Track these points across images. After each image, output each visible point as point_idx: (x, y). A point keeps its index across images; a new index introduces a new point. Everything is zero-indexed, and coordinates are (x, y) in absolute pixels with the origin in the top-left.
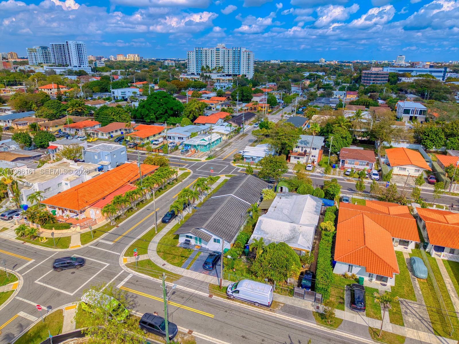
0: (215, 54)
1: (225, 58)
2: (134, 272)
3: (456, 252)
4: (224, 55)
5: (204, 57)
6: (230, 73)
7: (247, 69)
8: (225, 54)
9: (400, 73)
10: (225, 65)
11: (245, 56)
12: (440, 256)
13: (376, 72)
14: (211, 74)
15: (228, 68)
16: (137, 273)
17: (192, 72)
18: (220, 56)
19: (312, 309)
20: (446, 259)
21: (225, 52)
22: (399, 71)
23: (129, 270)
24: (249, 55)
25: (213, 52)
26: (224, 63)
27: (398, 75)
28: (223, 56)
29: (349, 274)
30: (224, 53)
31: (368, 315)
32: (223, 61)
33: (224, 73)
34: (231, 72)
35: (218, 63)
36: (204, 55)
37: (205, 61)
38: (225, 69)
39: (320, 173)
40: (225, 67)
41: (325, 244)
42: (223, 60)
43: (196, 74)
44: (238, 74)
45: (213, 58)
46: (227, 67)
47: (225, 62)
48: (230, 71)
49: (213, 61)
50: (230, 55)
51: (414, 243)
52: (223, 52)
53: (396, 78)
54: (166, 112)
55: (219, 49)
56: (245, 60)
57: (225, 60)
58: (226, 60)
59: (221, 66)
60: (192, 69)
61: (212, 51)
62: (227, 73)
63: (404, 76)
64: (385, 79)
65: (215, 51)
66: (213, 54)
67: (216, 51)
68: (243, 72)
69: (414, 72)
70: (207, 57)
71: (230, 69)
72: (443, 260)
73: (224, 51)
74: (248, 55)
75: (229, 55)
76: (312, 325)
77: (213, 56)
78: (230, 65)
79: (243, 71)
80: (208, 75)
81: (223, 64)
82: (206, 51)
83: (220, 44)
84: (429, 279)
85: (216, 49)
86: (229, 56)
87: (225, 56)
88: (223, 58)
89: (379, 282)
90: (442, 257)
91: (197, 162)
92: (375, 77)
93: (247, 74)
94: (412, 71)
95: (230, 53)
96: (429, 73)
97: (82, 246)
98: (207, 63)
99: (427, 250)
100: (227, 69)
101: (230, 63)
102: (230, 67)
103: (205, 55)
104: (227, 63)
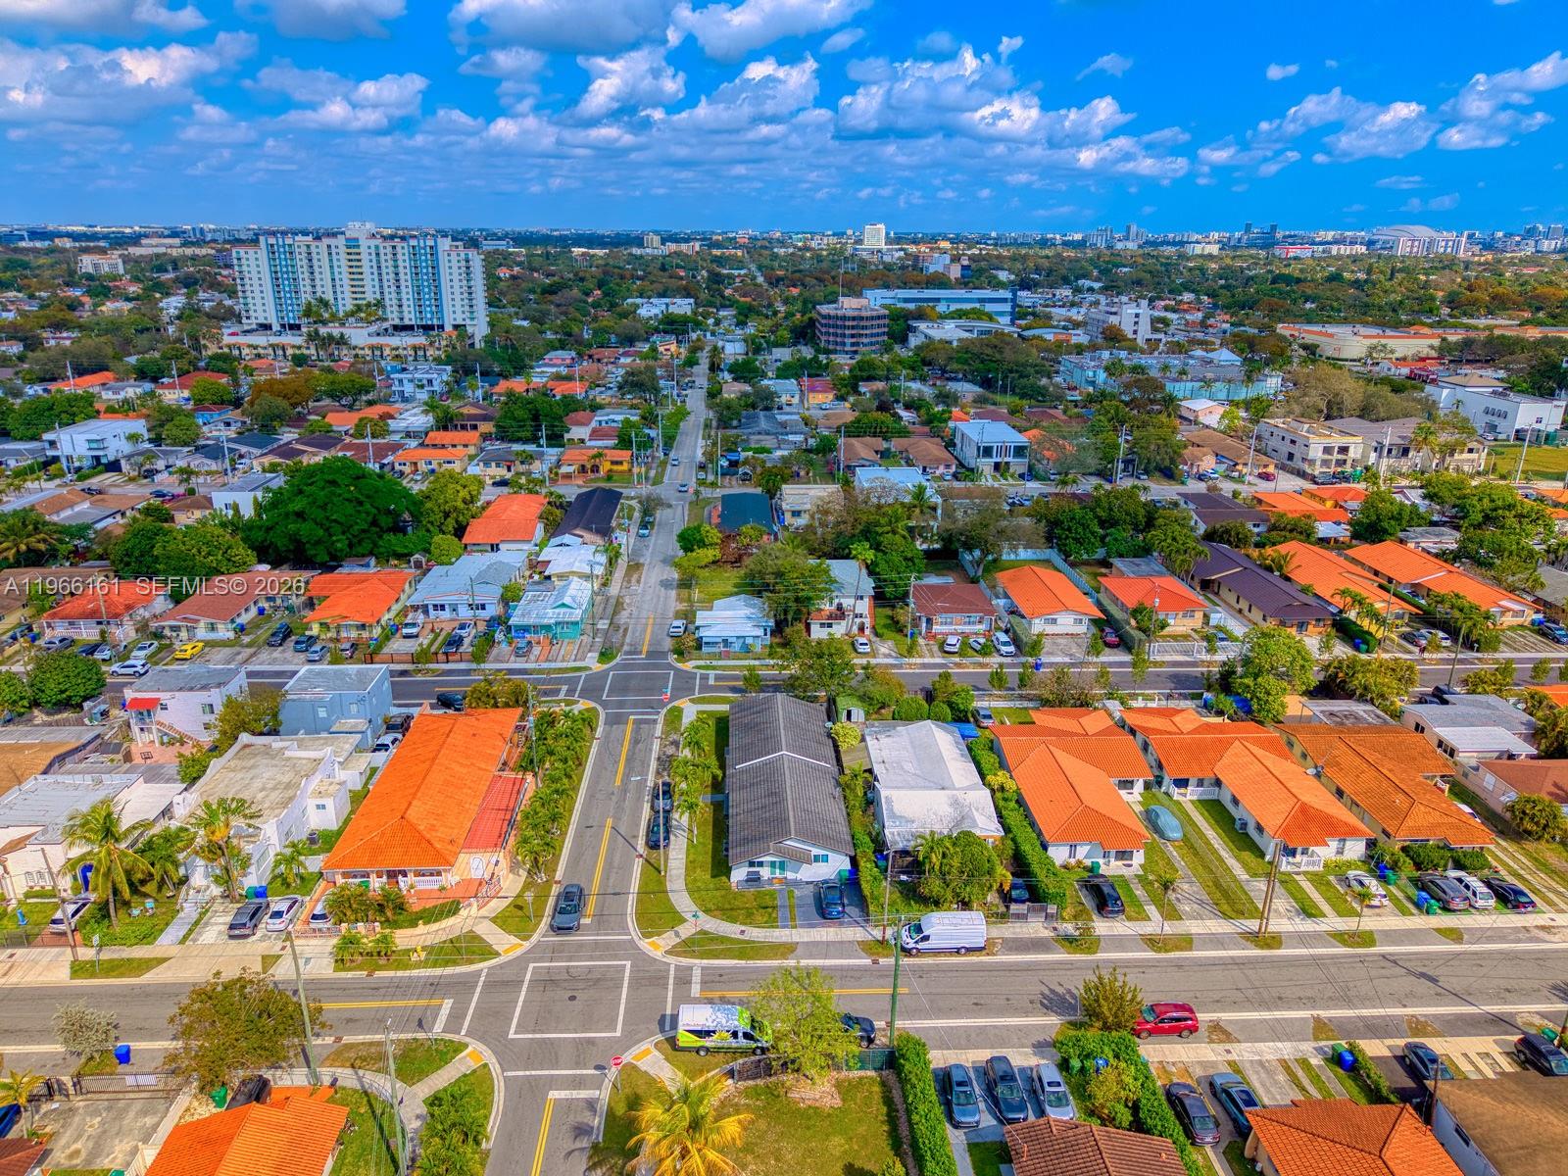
0: (343, 256)
1: (384, 271)
2: (697, 961)
3: (1206, 783)
4: (378, 262)
5: (305, 269)
6: (407, 322)
7: (467, 308)
8: (383, 258)
9: (911, 306)
10: (387, 297)
11: (454, 263)
12: (1185, 795)
13: (856, 313)
14: (344, 331)
15: (400, 306)
16: (706, 961)
17: (262, 321)
18: (365, 263)
19: (1047, 933)
20: (1195, 798)
21: (382, 251)
22: (906, 300)
23: (685, 961)
24: (467, 261)
25: (334, 251)
26: (381, 287)
27: (907, 316)
28: (374, 264)
29: (1073, 861)
30: (378, 254)
31: (1129, 919)
32: (376, 283)
33: (386, 320)
34: (410, 318)
35: (357, 288)
36: (301, 262)
37: (308, 282)
38: (389, 309)
39: (890, 656)
40: (387, 303)
41: (1014, 818)
42: (376, 277)
43: (276, 327)
44: (435, 322)
45: (336, 270)
46: (395, 302)
47: (386, 284)
48: (406, 314)
49: (338, 283)
50: (400, 263)
51: (1141, 781)
52: (373, 251)
53: (900, 322)
54: (374, 523)
55: (357, 239)
56: (456, 277)
57: (385, 277)
58: (389, 277)
59: (370, 297)
60: (260, 308)
61: (329, 247)
62: (397, 322)
63: (920, 316)
64: (880, 330)
65: (343, 250)
66: (334, 257)
67: (348, 247)
68: (452, 316)
69: (943, 303)
70: (316, 268)
71: (405, 308)
72: (1192, 801)
73: (377, 247)
74: (463, 263)
75: (396, 261)
76: (1061, 956)
77: (335, 263)
78: (404, 296)
79: (453, 313)
80: (336, 332)
81: (377, 289)
82: (308, 246)
83: (357, 225)
84: (1186, 839)
85: (347, 240)
86: (396, 267)
87: (383, 264)
88: (375, 270)
89: (1120, 863)
90: (1189, 797)
91: (583, 674)
92: (853, 327)
93: (468, 322)
94: (938, 300)
95: (399, 256)
96: (977, 305)
97: (527, 945)
98: (319, 289)
99: (1163, 789)
100: (395, 308)
101: (403, 288)
102: (405, 303)
103: (305, 261)
104: (393, 288)
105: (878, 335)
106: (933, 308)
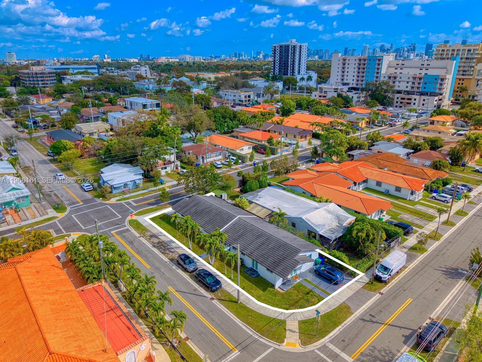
9: (60, 71)
12: (359, 188)
19: (405, 250)
27: (59, 74)
63: (65, 74)
64: (53, 78)
69: (71, 69)
91: (56, 221)
92: (41, 77)
105: (52, 80)
106: (68, 71)
